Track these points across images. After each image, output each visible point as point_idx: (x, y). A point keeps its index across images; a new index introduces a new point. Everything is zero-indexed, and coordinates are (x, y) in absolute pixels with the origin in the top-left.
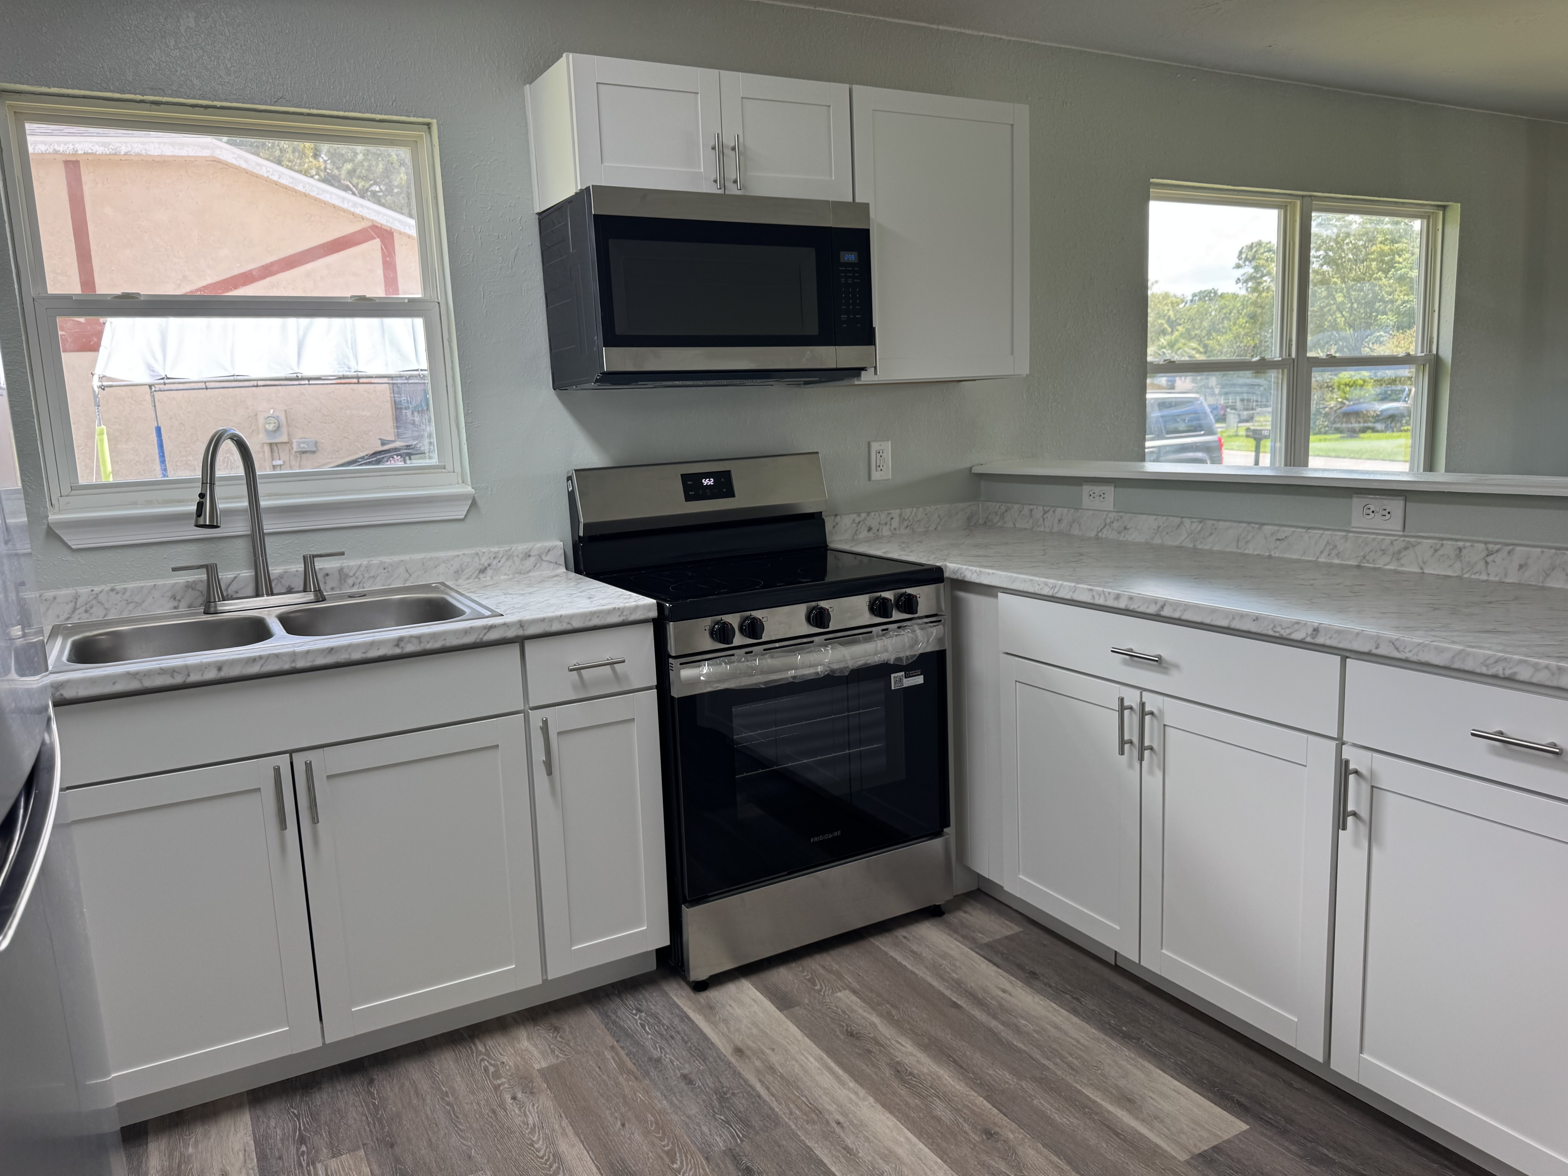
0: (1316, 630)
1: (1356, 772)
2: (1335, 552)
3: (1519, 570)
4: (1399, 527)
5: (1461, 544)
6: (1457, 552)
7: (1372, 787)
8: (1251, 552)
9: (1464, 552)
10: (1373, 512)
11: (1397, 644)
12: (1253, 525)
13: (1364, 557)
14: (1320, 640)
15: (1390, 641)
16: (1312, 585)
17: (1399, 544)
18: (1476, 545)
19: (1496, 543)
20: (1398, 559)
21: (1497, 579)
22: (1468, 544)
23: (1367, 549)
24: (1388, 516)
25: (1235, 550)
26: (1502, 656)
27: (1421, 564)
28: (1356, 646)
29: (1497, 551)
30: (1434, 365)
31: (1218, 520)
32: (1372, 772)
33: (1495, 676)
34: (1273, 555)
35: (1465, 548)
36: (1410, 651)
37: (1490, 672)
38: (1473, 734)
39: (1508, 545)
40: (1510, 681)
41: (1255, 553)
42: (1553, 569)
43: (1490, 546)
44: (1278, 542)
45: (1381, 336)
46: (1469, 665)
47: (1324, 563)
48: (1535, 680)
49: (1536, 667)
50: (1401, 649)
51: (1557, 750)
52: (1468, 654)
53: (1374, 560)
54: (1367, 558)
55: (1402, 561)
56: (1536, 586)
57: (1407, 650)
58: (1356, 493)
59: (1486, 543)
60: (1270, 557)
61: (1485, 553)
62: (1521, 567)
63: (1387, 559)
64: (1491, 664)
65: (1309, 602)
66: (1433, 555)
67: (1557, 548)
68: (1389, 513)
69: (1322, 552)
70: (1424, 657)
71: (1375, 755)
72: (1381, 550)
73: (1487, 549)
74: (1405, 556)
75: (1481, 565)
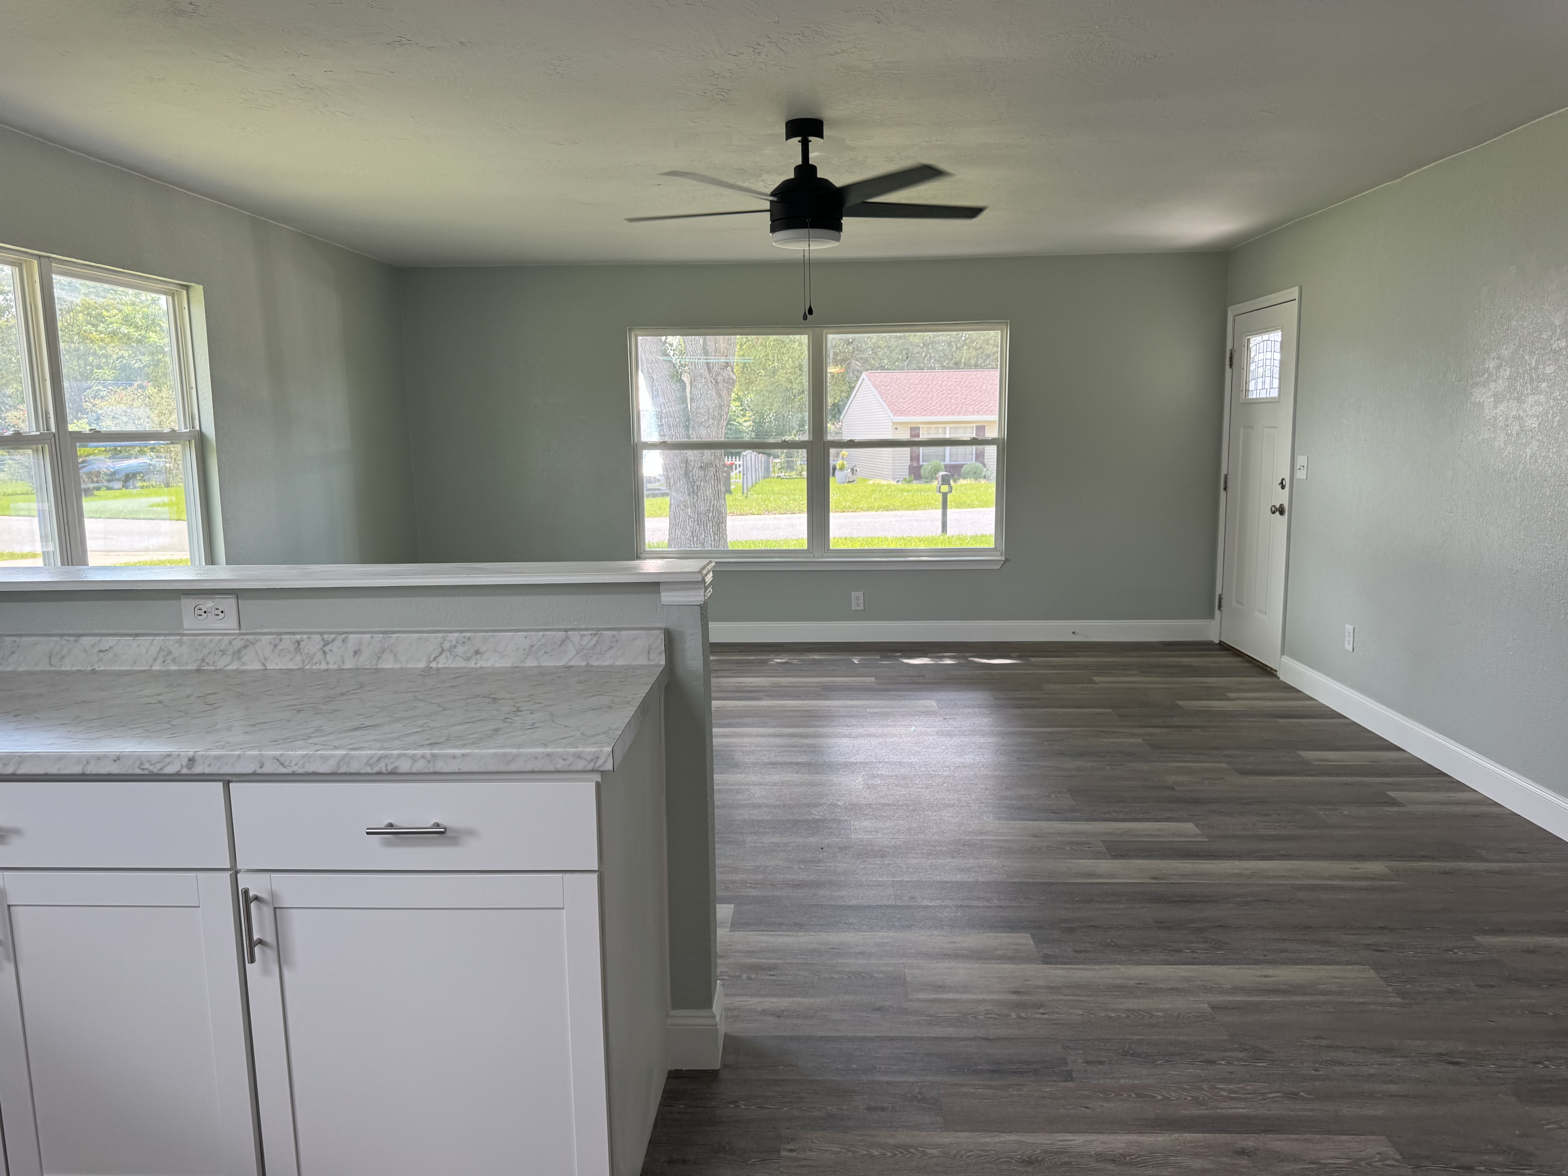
0: (192, 760)
1: (256, 898)
2: (170, 658)
3: (354, 656)
4: (235, 624)
5: (298, 637)
6: (296, 645)
7: (275, 908)
8: (68, 669)
9: (302, 644)
10: (205, 612)
11: (281, 759)
12: (67, 638)
13: (203, 660)
14: (198, 769)
15: (274, 758)
16: (160, 702)
17: (238, 644)
18: (312, 636)
19: (331, 633)
20: (239, 658)
21: (336, 667)
22: (305, 636)
23: (205, 652)
24: (222, 615)
25: (48, 668)
26: (382, 754)
27: (263, 661)
28: (240, 769)
29: (332, 641)
30: (201, 440)
31: (21, 636)
32: (272, 894)
33: (379, 773)
34: (97, 669)
35: (302, 640)
36: (296, 765)
37: (374, 771)
38: (368, 833)
39: (342, 633)
40: (393, 775)
41: (75, 668)
42: (383, 652)
43: (326, 636)
44: (102, 654)
45: (101, 390)
46: (355, 767)
47: (159, 671)
48: (414, 770)
49: (414, 758)
50: (287, 763)
51: (443, 830)
52: (352, 757)
53: (214, 662)
54: (207, 660)
55: (244, 660)
56: (370, 669)
57: (292, 765)
58: (183, 594)
59: (321, 634)
60: (93, 672)
61: (322, 643)
62: (355, 653)
63: (227, 659)
64: (374, 763)
65: (167, 726)
66: (273, 651)
67: (383, 633)
68: (222, 612)
69: (155, 660)
70: (311, 768)
71: (274, 875)
72: (220, 651)
73: (323, 640)
74: (245, 655)
75: (319, 655)
